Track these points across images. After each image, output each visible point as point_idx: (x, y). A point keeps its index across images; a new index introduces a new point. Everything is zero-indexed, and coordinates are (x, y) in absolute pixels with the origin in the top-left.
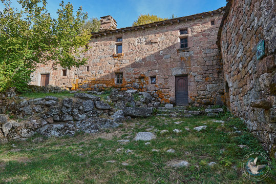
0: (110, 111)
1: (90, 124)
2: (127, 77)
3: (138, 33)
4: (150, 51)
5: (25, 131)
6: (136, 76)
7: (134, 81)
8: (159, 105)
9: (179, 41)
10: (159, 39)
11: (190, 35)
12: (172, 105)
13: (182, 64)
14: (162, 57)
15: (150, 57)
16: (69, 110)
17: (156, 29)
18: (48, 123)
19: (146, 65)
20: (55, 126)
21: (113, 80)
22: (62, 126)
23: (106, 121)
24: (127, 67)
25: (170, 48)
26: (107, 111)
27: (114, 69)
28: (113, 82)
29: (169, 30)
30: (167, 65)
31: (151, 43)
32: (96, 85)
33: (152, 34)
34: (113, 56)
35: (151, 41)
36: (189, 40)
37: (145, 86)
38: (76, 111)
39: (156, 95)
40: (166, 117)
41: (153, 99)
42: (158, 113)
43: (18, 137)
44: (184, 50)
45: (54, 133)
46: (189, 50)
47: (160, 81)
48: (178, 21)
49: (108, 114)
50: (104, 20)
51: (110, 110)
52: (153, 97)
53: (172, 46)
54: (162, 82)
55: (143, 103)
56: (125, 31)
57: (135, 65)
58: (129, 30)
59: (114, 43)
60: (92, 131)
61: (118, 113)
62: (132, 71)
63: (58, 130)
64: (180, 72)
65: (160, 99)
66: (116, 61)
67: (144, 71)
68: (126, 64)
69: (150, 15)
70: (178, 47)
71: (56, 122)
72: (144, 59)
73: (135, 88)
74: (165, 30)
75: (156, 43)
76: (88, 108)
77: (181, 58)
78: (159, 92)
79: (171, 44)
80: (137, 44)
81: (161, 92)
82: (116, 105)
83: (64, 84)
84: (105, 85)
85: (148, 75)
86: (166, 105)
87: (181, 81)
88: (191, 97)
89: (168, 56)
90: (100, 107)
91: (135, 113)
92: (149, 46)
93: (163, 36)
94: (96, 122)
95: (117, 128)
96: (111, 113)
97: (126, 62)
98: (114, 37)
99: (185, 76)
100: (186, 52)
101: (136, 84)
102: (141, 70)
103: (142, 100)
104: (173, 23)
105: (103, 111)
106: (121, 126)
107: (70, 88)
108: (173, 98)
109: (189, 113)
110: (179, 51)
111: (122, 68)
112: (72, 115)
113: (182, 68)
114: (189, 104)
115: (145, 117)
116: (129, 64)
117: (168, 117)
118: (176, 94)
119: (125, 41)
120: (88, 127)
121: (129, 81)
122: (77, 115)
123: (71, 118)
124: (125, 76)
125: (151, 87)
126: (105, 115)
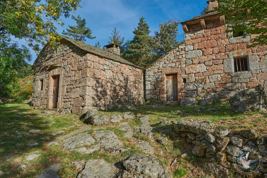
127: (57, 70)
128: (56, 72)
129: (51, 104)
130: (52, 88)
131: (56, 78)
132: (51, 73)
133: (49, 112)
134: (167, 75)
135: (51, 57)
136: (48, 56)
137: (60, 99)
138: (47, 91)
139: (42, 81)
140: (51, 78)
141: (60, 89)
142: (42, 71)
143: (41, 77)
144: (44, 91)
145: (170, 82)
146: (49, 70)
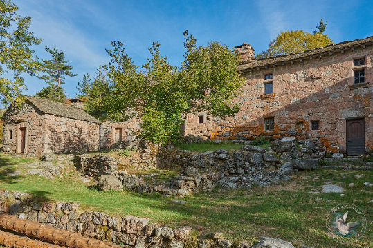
0: (277, 164)
1: (261, 177)
2: (280, 123)
3: (294, 67)
4: (310, 90)
5: (210, 182)
6: (292, 121)
7: (290, 127)
8: (325, 156)
9: (353, 75)
10: (324, 74)
11: (368, 66)
12: (342, 156)
13: (356, 104)
14: (328, 96)
15: (311, 97)
16: (242, 163)
17: (320, 61)
18: (225, 176)
19: (305, 107)
20: (231, 178)
21: (262, 126)
22: (237, 178)
23: (276, 174)
24: (280, 110)
25: (340, 84)
26: (274, 164)
27: (262, 114)
28: (263, 129)
29: (338, 61)
30: (335, 106)
31: (312, 79)
32: (240, 133)
33: (314, 67)
34: (261, 97)
35: (312, 76)
36: (367, 72)
37: (304, 132)
38: (247, 163)
39: (319, 143)
40: (336, 169)
41: (317, 148)
42: (325, 164)
43: (205, 188)
44: (361, 85)
45: (231, 185)
46: (368, 85)
47: (324, 126)
48: (352, 49)
49: (275, 166)
50: (241, 51)
51: (277, 162)
52: (316, 145)
53: (342, 81)
54: (329, 127)
55: (306, 153)
56: (277, 66)
57: (290, 108)
58: (283, 64)
59: (261, 81)
60: (265, 183)
61: (286, 166)
62: (287, 114)
63: (234, 182)
64: (353, 115)
65: (324, 148)
66: (265, 103)
67: (303, 115)
68: (279, 107)
69: (294, 31)
70: (351, 83)
71: (231, 174)
72: (303, 100)
73: (291, 135)
74: (333, 61)
75: (318, 78)
76: (257, 161)
77: (356, 97)
78: (323, 140)
79: (340, 79)
80: (292, 81)
81: (326, 140)
82: (282, 156)
83: (201, 132)
84: (251, 133)
85: (308, 120)
86: (334, 156)
87: (355, 125)
88: (369, 145)
89: (337, 94)
90: (268, 160)
91: (303, 165)
92: (310, 83)
93: (329, 69)
94: (266, 175)
95: (289, 180)
96: (278, 165)
97: (279, 104)
98: (261, 74)
99: (360, 119)
100: (362, 89)
101: (293, 130)
102: (298, 113)
103: (305, 149)
104: (345, 51)
105: (269, 164)
106: (293, 179)
107: (209, 137)
108: (343, 146)
109: (367, 165)
110: (351, 87)
111: (273, 112)
112: (244, 168)
113: (356, 110)
114: (367, 154)
115: (313, 169)
116: (282, 106)
117: (339, 169)
118: (348, 141)
119: (276, 79)
120: (260, 180)
121: (283, 127)
122: (248, 168)
123: (243, 171)
124: (277, 121)
125: (313, 134)
126: (272, 168)
127: (23, 123)
128: (22, 125)
129: (19, 150)
130: (20, 138)
131: (23, 129)
132: (19, 126)
133: (18, 155)
134: (116, 129)
135: (18, 113)
136: (16, 111)
137: (26, 146)
138: (16, 140)
139: (11, 131)
140: (19, 130)
141: (26, 138)
142: (10, 123)
143: (10, 128)
144: (13, 139)
145: (118, 134)
146: (17, 123)
